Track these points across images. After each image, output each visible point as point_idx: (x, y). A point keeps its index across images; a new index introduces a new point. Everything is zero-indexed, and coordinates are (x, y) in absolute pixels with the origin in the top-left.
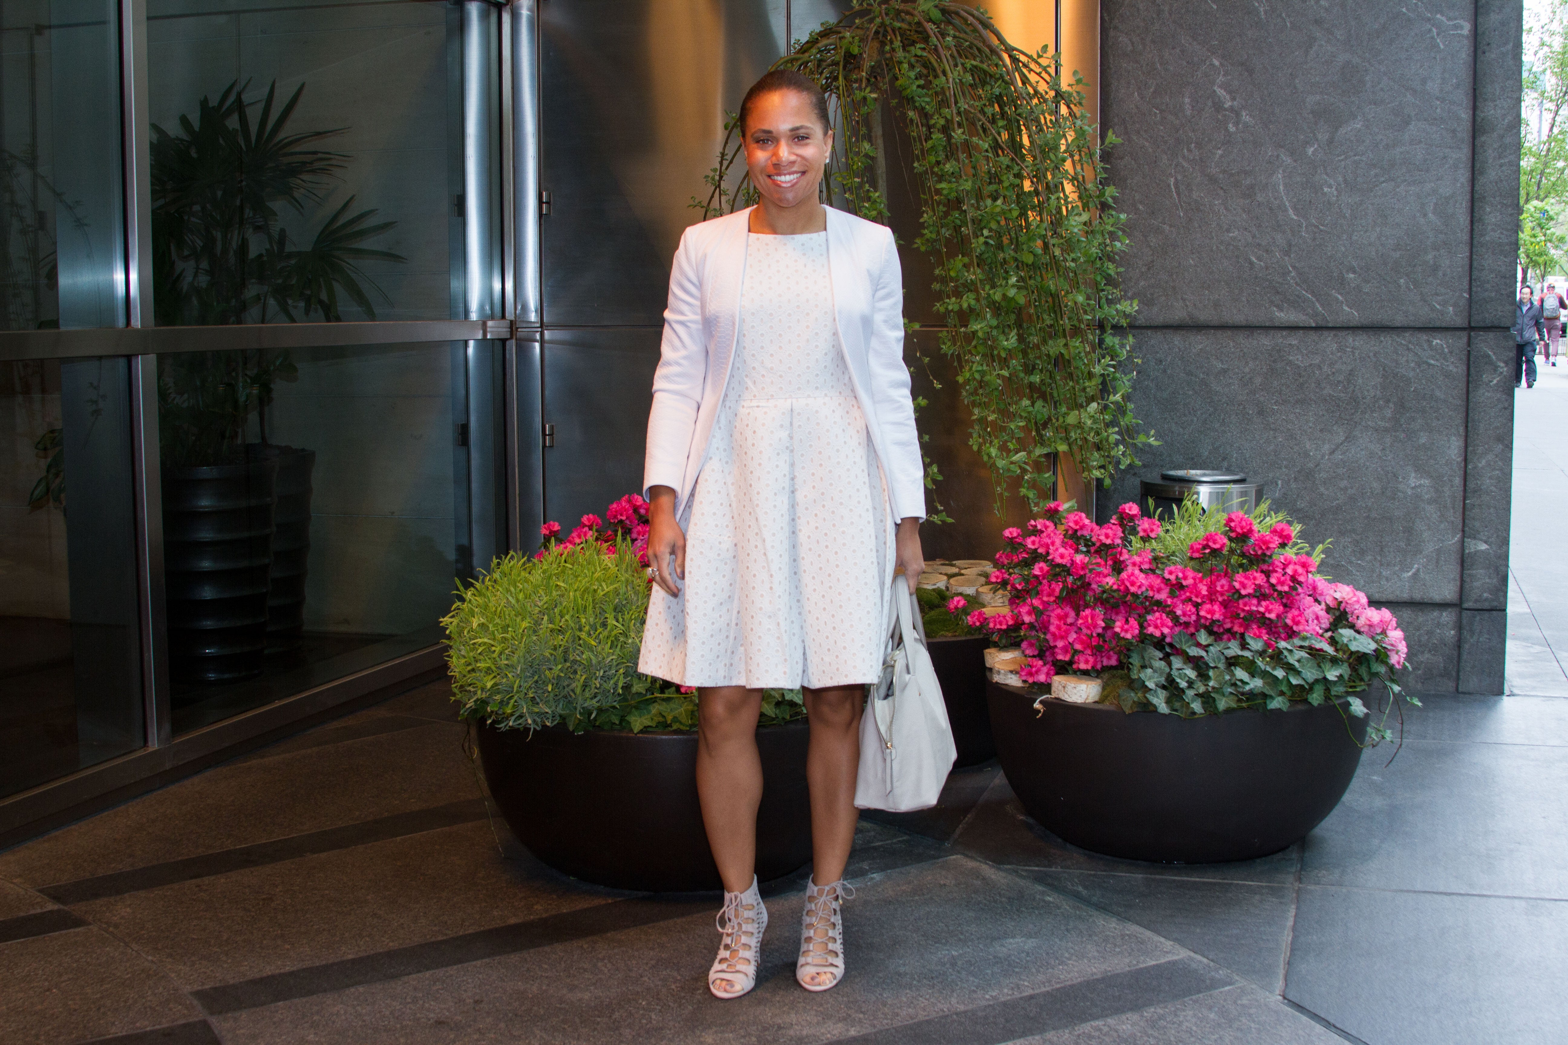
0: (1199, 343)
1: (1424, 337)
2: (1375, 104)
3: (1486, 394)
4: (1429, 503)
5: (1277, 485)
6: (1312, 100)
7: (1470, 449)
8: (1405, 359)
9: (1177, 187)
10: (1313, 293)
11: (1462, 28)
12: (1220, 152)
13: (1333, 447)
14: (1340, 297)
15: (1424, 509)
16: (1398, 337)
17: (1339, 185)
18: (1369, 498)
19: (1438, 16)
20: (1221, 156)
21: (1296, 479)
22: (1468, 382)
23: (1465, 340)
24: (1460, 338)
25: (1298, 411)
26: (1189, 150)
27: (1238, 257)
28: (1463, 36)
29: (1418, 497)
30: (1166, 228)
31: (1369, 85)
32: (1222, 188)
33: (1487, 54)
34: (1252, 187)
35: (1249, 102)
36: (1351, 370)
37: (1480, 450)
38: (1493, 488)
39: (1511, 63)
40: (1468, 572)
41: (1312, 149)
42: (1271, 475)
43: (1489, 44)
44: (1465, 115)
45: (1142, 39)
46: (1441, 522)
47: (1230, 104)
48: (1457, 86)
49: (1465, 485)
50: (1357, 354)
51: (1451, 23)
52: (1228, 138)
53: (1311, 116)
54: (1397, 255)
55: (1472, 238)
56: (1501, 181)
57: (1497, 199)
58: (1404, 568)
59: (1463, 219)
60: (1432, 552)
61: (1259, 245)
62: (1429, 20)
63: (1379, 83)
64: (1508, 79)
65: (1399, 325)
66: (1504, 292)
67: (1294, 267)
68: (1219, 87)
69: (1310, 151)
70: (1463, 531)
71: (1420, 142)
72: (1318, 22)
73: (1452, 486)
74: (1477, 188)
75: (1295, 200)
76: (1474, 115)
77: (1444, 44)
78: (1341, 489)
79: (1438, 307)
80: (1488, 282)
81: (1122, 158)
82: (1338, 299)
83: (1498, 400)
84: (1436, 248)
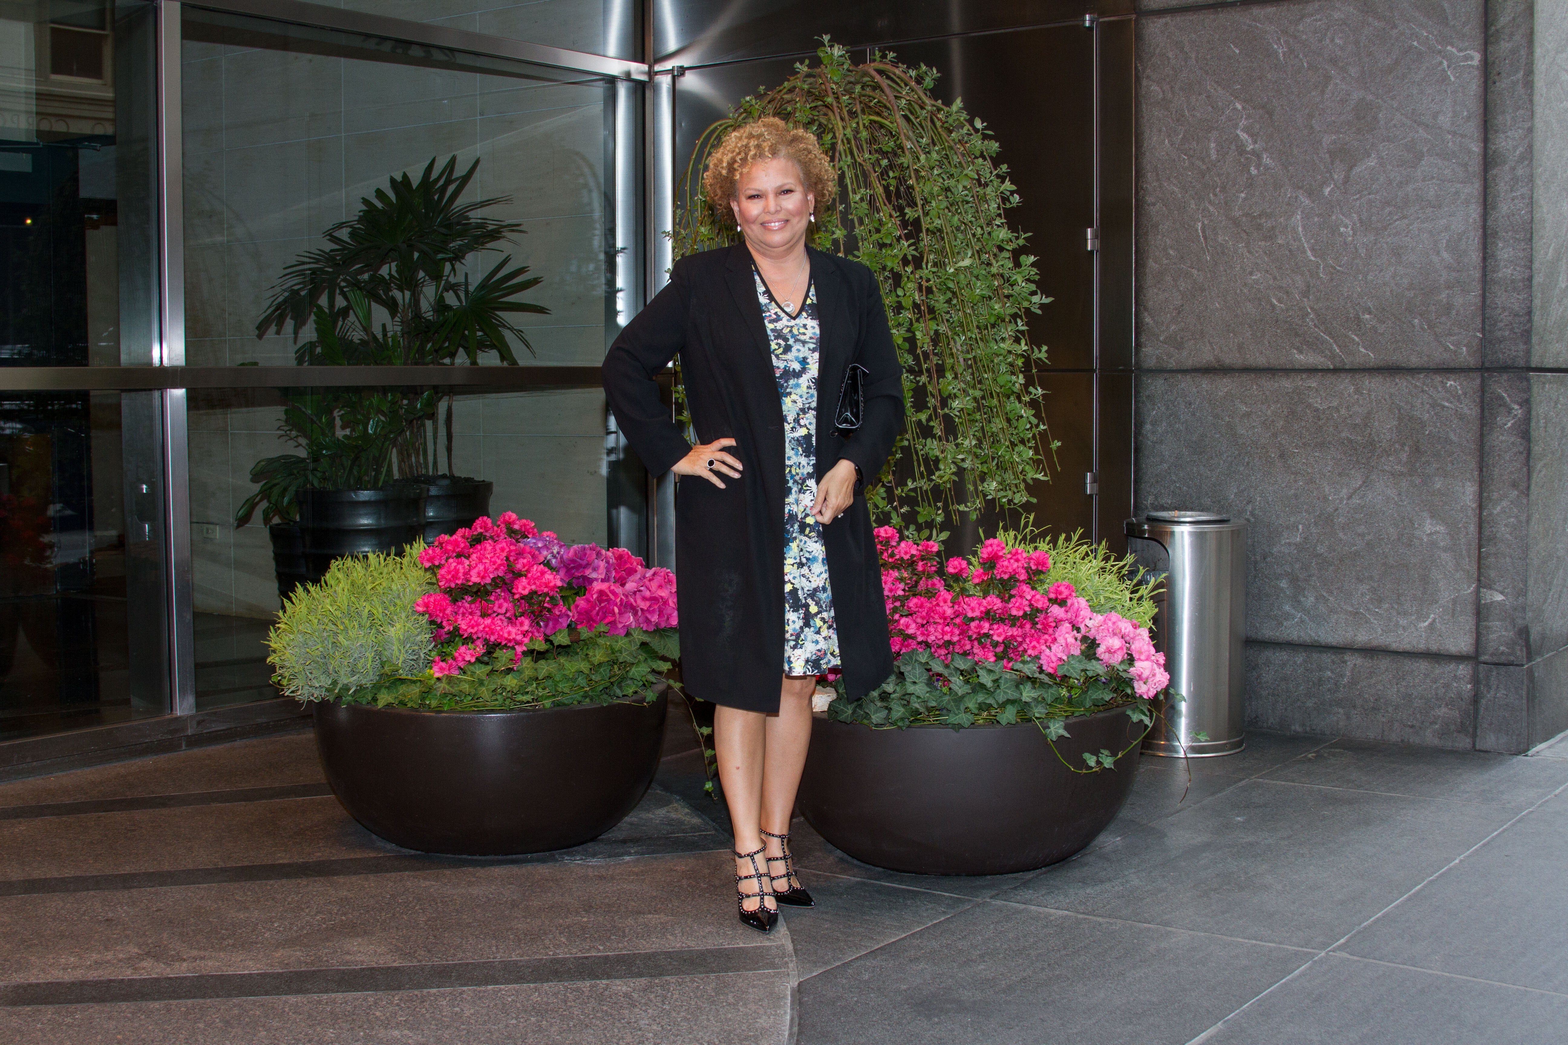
0: (1225, 386)
1: (1438, 378)
2: (1388, 141)
3: (1501, 437)
4: (1445, 551)
5: (1298, 530)
6: (1327, 140)
7: (1485, 494)
8: (1419, 401)
9: (1204, 232)
10: (1330, 334)
11: (1472, 58)
12: (1243, 195)
13: (1351, 491)
14: (1356, 339)
15: (1439, 557)
16: (1413, 379)
17: (1354, 224)
18: (1386, 544)
19: (1449, 48)
20: (1245, 199)
21: (1316, 524)
22: (1482, 426)
23: (1478, 381)
24: (1474, 380)
25: (1317, 454)
26: (1215, 195)
27: (1259, 299)
28: (1473, 66)
29: (1433, 544)
30: (1195, 272)
31: (1382, 122)
32: (1245, 231)
33: (1497, 84)
34: (1273, 228)
35: (1270, 144)
36: (1369, 413)
37: (1495, 495)
38: (1508, 536)
39: (1522, 91)
40: (1484, 623)
41: (1329, 189)
42: (1292, 519)
43: (1499, 74)
44: (1476, 148)
45: (1172, 87)
46: (1457, 571)
47: (1252, 147)
48: (1468, 118)
49: (1480, 532)
50: (1373, 397)
51: (1462, 54)
52: (1250, 181)
53: (1327, 156)
54: (1411, 294)
55: (1484, 275)
56: (1513, 215)
57: (1510, 234)
58: (1421, 617)
59: (1474, 257)
60: (1448, 602)
61: (1281, 287)
62: (1440, 52)
63: (1392, 120)
64: (1518, 108)
65: (1414, 366)
66: (1516, 330)
67: (1311, 308)
68: (1242, 130)
69: (1327, 191)
70: (1479, 580)
71: (1433, 178)
72: (1334, 61)
73: (1467, 534)
74: (1489, 223)
75: (1312, 241)
76: (1485, 148)
77: (1454, 76)
78: (1359, 535)
79: (1452, 347)
80: (1501, 321)
81: (1154, 204)
82: (1354, 340)
83: (1513, 443)
84: (1448, 288)
